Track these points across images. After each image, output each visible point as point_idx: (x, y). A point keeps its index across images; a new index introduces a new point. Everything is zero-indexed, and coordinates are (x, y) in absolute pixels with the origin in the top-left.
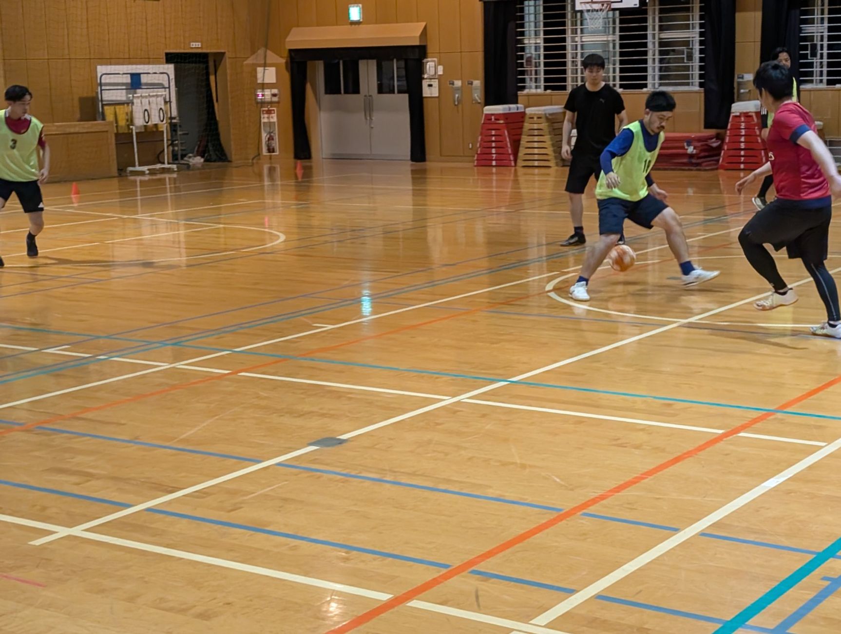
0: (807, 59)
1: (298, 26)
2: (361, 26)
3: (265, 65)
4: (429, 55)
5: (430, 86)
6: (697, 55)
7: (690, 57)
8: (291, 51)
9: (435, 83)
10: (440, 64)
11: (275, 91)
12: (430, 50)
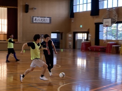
3: (70, 34)
5: (89, 38)
8: (73, 32)
10: (91, 34)
11: (71, 38)
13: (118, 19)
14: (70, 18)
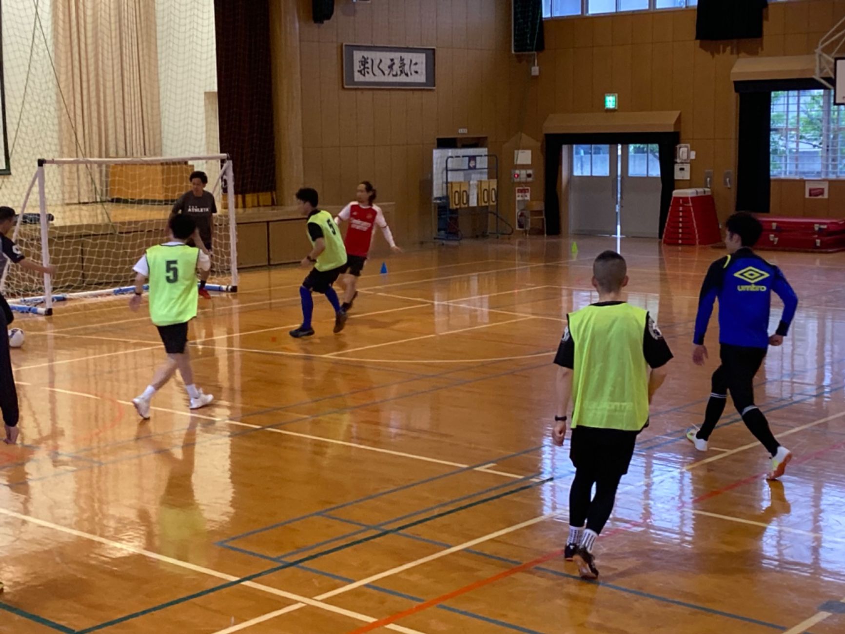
1: (555, 113)
2: (616, 113)
3: (522, 148)
4: (682, 141)
5: (682, 169)
8: (548, 136)
9: (687, 167)
10: (692, 149)
11: (530, 172)
12: (683, 136)
14: (515, 51)
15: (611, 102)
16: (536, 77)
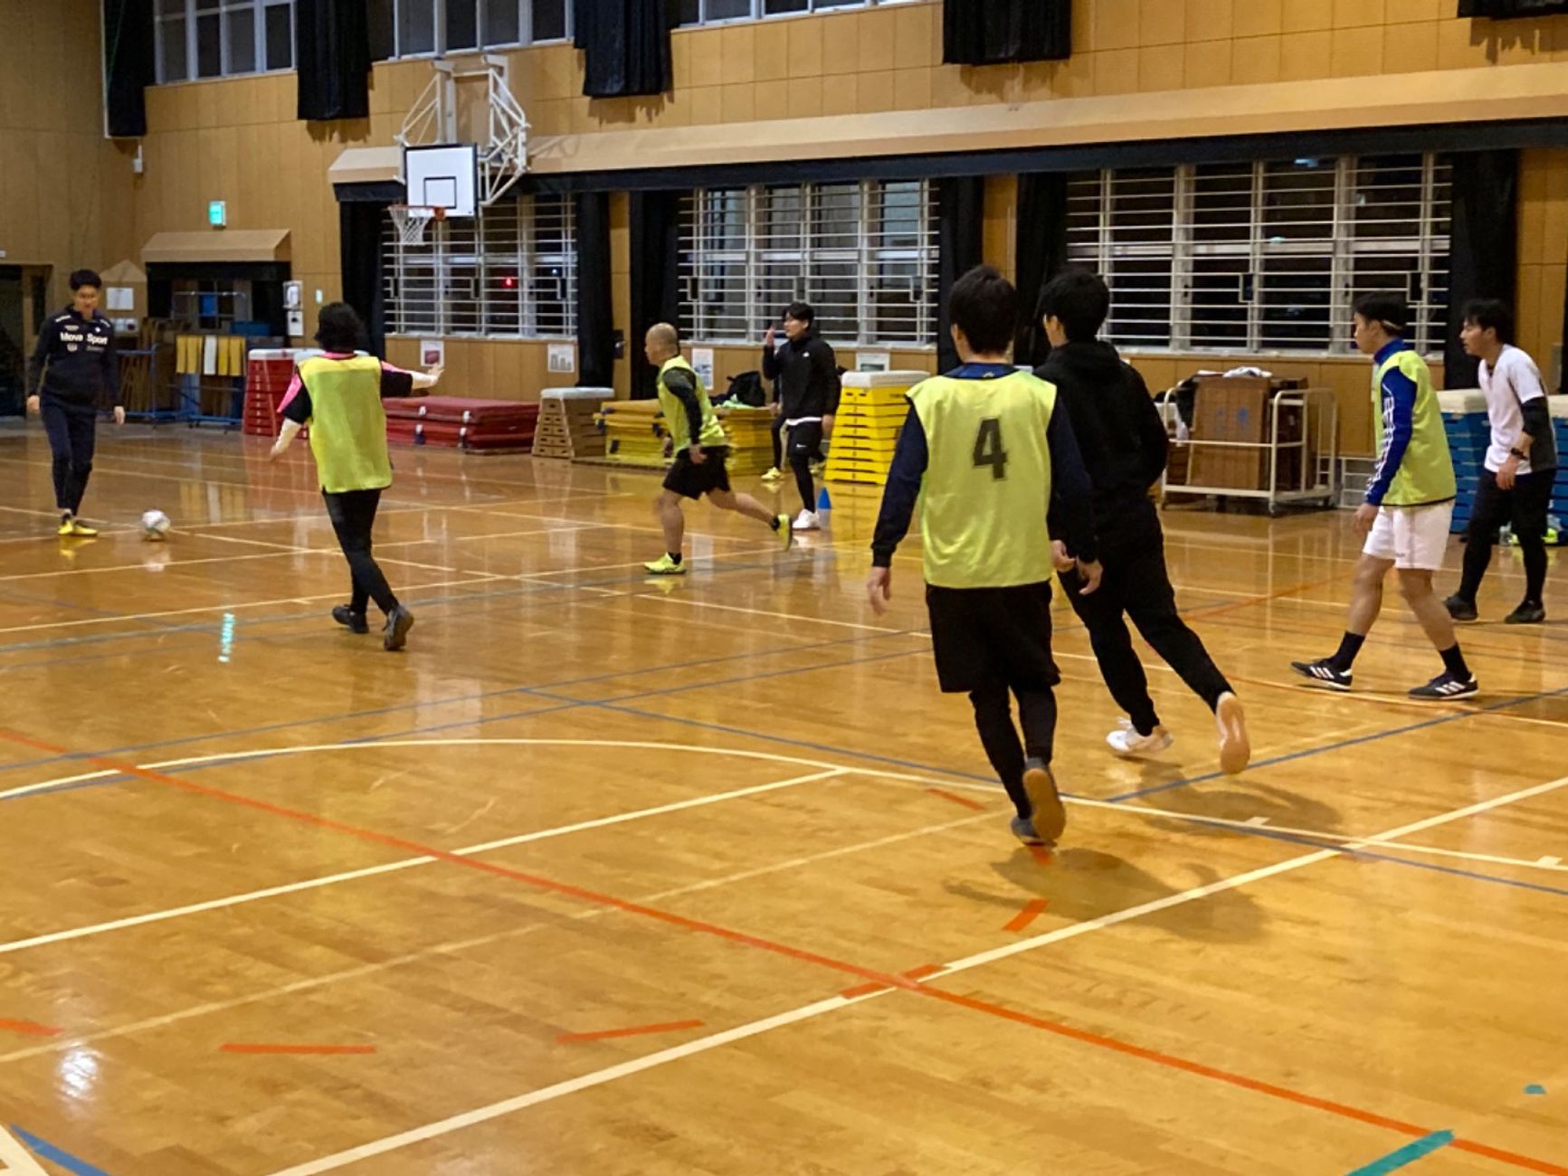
0: (685, 300)
1: (163, 231)
2: (225, 233)
3: (120, 285)
4: (294, 275)
5: (294, 320)
6: (570, 290)
7: (564, 294)
8: (149, 265)
9: (299, 316)
11: (131, 321)
12: (295, 269)
13: (529, 160)
14: (111, 134)
15: (217, 213)
16: (141, 175)
